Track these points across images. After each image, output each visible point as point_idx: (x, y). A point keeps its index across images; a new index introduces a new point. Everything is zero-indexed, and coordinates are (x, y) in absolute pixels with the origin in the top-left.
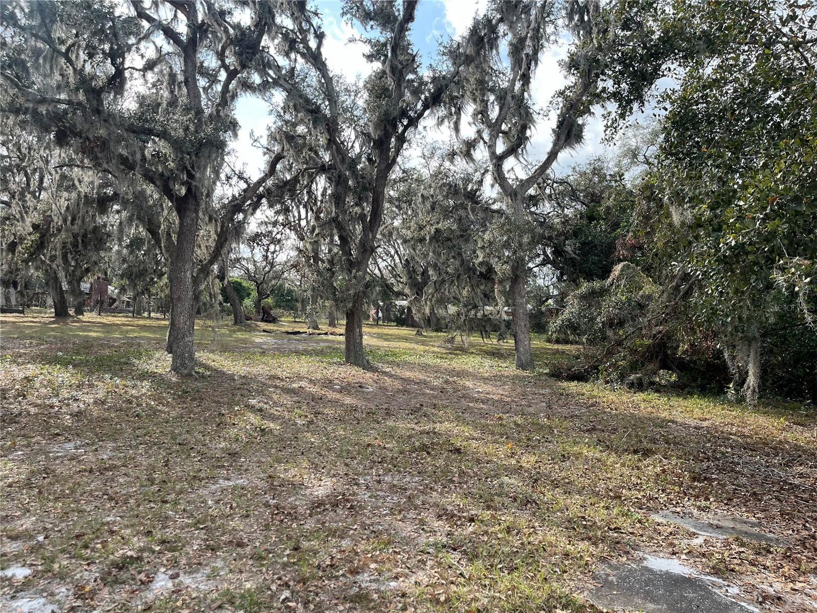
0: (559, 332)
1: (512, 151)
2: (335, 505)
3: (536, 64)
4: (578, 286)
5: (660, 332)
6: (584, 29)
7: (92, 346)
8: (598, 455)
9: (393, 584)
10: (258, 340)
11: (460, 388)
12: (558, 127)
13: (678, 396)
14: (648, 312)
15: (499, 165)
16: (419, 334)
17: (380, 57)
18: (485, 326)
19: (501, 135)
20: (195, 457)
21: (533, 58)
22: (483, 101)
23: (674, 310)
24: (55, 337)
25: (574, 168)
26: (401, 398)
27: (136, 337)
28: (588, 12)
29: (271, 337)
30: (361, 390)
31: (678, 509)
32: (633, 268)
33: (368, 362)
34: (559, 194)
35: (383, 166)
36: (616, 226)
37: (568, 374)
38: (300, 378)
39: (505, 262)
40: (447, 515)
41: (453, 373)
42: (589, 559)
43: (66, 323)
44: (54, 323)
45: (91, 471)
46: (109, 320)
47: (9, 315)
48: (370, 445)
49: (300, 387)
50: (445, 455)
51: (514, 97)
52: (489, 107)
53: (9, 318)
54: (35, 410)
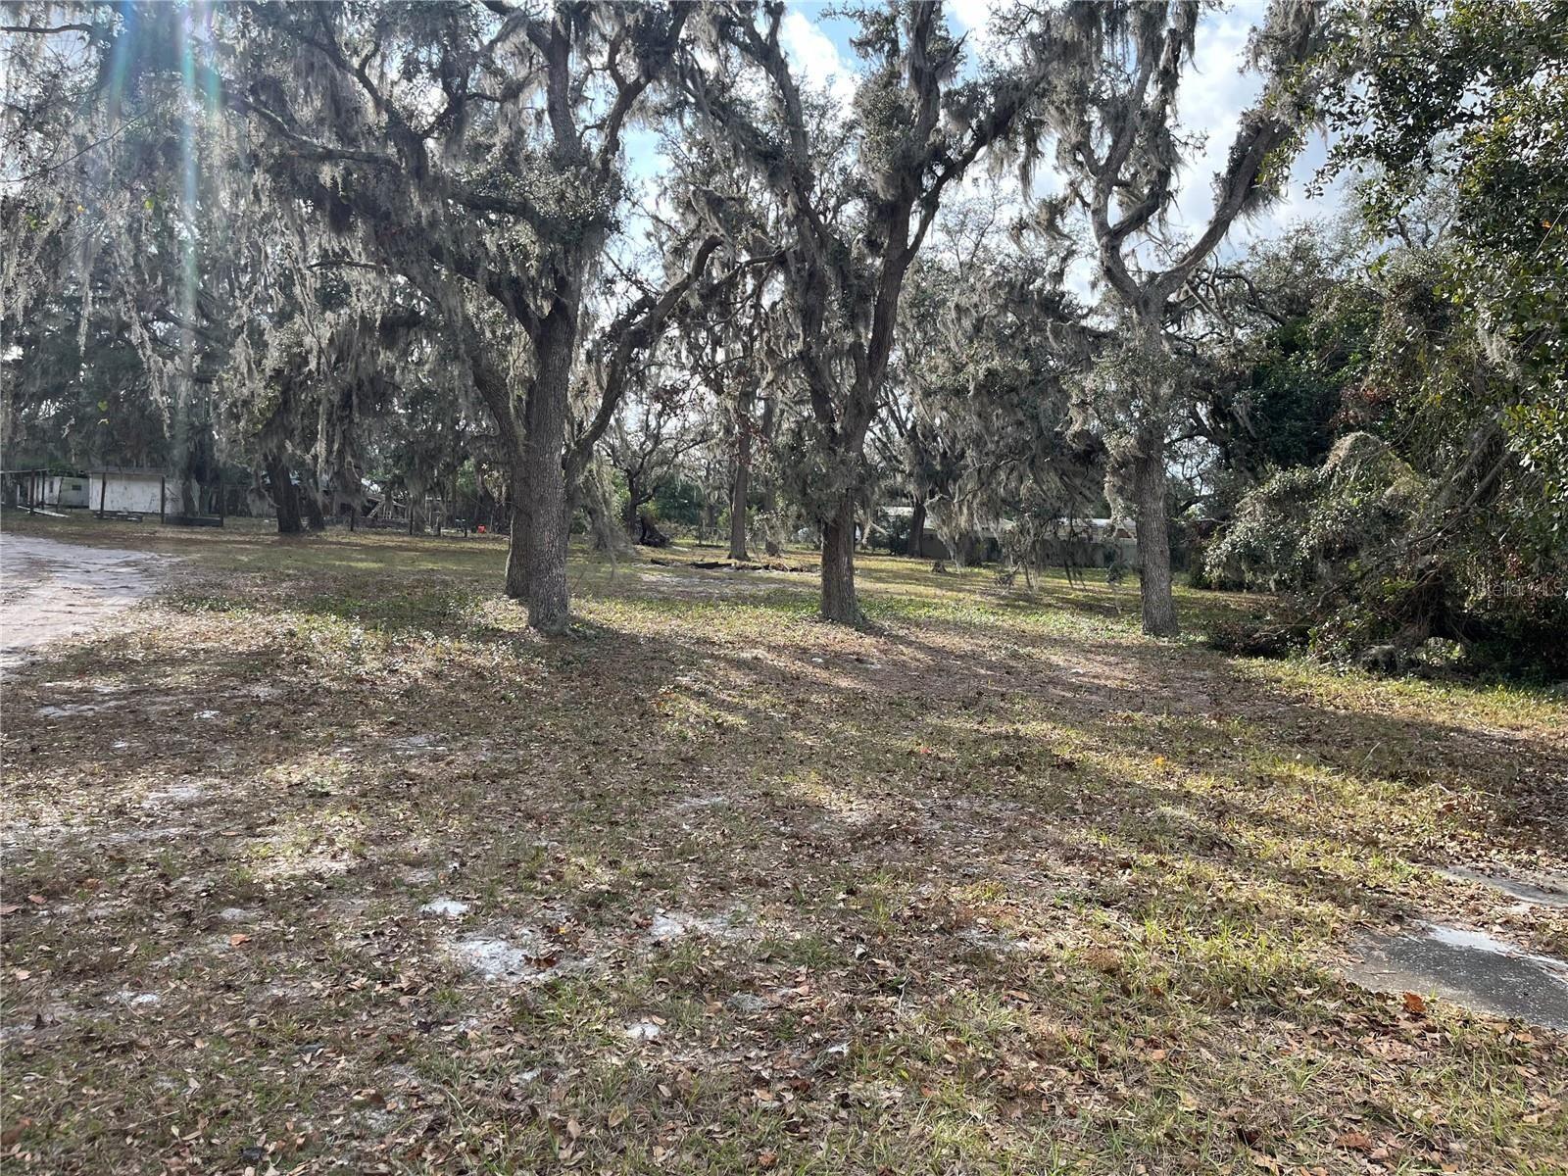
0: (1226, 566)
1: (1138, 220)
2: (891, 837)
3: (1191, 48)
4: (1263, 478)
5: (1432, 566)
7: (366, 584)
8: (1322, 779)
9: (1022, 944)
10: (647, 577)
11: (1042, 667)
12: (1231, 171)
13: (1466, 686)
14: (1408, 527)
15: (1114, 248)
16: (939, 569)
17: (883, 46)
18: (1076, 556)
19: (1115, 188)
20: (627, 763)
21: (1184, 38)
22: (1082, 123)
23: (1462, 523)
24: (297, 568)
25: (1253, 248)
26: (937, 683)
27: (432, 570)
29: (668, 572)
30: (861, 665)
31: (1481, 865)
32: (1376, 444)
33: (864, 618)
34: (1224, 299)
35: (896, 254)
36: (1339, 360)
37: (1245, 645)
38: (754, 644)
40: (1080, 857)
41: (1021, 637)
42: (1336, 925)
43: (304, 545)
44: (281, 543)
45: (475, 777)
46: (372, 539)
47: (197, 529)
48: (911, 753)
49: (756, 658)
50: (1048, 773)
51: (1144, 115)
52: (1093, 135)
53: (201, 534)
54: (335, 686)
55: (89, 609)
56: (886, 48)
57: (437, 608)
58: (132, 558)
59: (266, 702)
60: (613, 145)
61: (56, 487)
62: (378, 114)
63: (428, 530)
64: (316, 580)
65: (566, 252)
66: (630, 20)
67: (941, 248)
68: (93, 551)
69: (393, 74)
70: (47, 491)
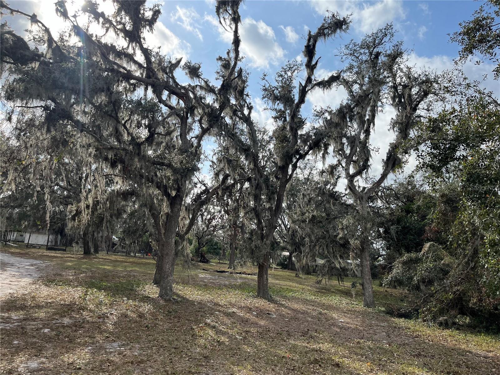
1: (359, 173)
3: (374, 125)
4: (401, 255)
5: (458, 290)
6: (402, 106)
7: (108, 276)
8: (424, 374)
10: (201, 276)
11: (330, 318)
12: (387, 160)
13: (472, 333)
14: (450, 276)
15: (352, 181)
16: (297, 276)
17: (282, 119)
19: (352, 163)
20: (185, 358)
21: (372, 120)
22: (341, 143)
23: (467, 276)
24: (87, 269)
25: (395, 180)
26: (294, 324)
27: (131, 270)
28: (404, 98)
29: (208, 273)
30: (268, 316)
32: (437, 246)
33: (271, 296)
34: (387, 196)
35: (284, 180)
36: (424, 217)
37: (398, 313)
38: (233, 305)
39: (357, 239)
41: (323, 306)
43: (90, 259)
44: (83, 258)
45: (132, 363)
46: (113, 257)
47: (57, 252)
48: (283, 357)
49: (234, 312)
50: (330, 368)
51: (360, 142)
52: (345, 147)
53: (58, 254)
54: (90, 319)
55: (16, 283)
56: (283, 119)
57: (130, 287)
58: (34, 263)
59: (67, 326)
60: (199, 145)
61: (15, 235)
62: (128, 137)
63: (132, 254)
64: (92, 274)
65: (182, 178)
66: (207, 111)
67: (299, 173)
68: (22, 259)
69: (133, 126)
70: (12, 236)
